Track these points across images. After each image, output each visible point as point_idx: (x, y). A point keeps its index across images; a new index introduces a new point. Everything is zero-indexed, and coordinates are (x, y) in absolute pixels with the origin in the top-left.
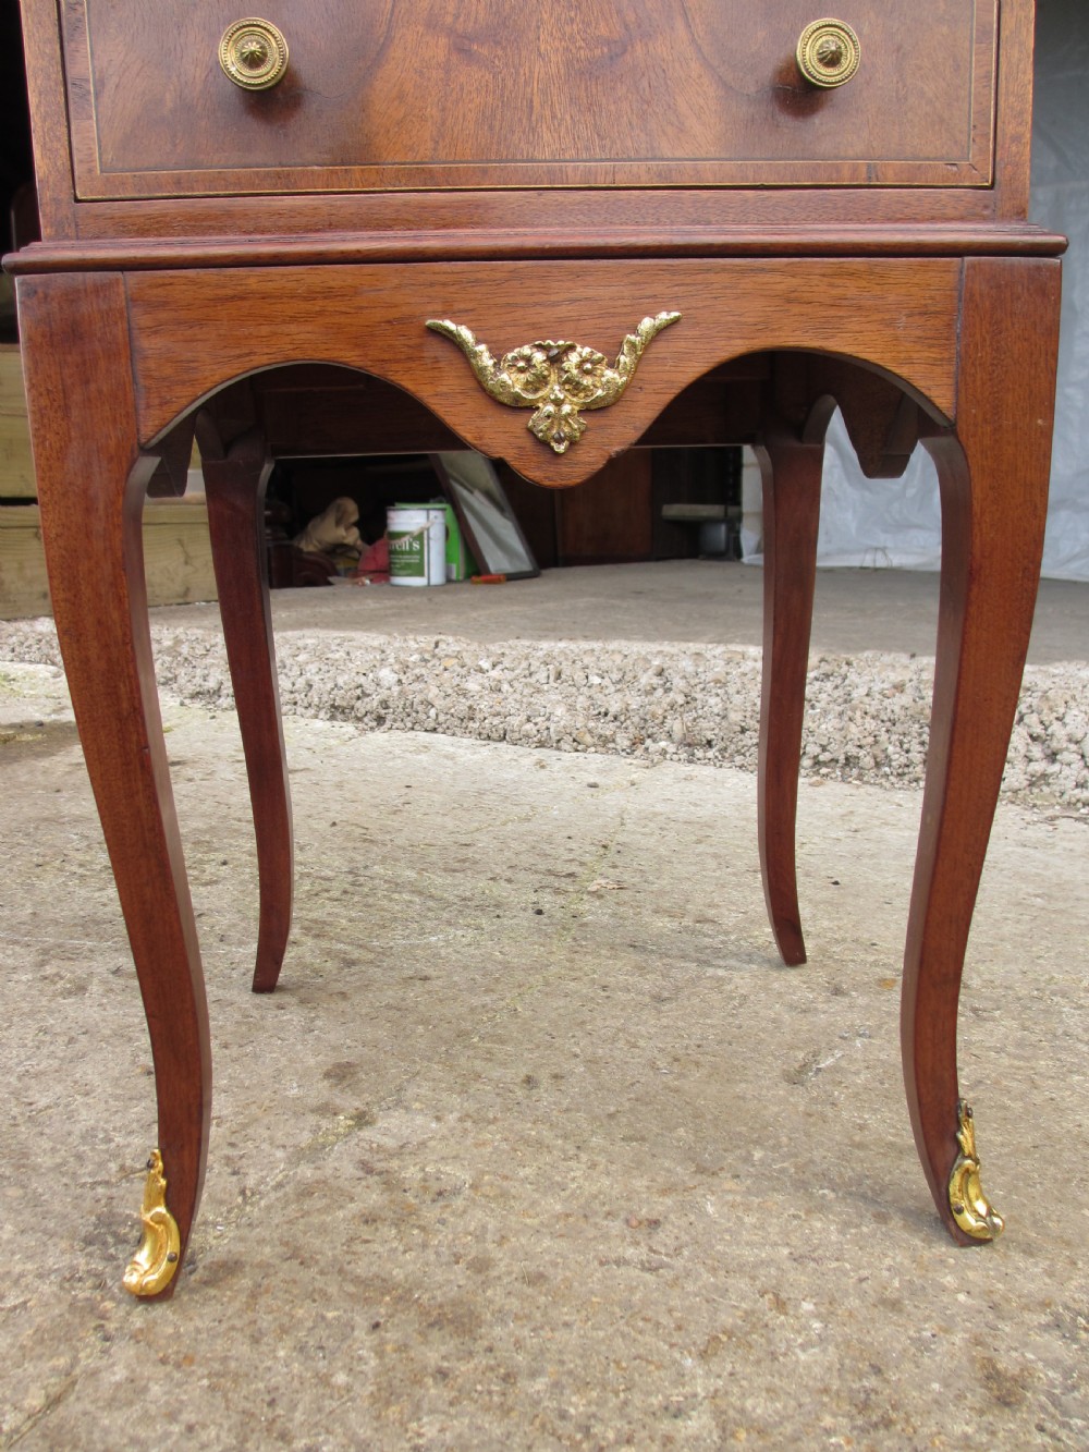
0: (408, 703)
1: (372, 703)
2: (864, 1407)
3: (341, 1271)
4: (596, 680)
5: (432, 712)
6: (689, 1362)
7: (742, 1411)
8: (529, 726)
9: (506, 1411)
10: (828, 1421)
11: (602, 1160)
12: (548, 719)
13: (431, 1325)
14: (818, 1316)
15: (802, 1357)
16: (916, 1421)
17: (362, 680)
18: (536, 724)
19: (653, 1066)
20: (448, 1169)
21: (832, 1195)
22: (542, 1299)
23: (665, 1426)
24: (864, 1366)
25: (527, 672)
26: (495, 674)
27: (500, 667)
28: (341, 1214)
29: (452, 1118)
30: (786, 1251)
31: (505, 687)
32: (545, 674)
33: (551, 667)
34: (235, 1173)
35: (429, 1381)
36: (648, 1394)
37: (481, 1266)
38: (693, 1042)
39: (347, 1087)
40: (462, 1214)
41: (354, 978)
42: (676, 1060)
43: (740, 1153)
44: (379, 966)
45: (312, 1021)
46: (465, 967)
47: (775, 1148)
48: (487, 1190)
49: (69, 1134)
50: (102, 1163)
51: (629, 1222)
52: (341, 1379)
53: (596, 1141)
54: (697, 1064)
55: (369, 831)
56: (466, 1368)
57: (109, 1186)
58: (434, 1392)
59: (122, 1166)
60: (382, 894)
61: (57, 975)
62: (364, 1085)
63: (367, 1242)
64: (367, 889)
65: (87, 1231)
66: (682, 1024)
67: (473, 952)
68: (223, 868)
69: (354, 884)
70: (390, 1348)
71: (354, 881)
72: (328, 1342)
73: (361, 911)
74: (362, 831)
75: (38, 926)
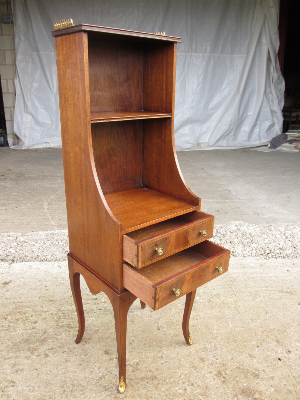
0: (21, 257)
1: (11, 257)
2: (194, 367)
3: (137, 379)
4: (60, 243)
5: (28, 258)
6: (177, 371)
7: (185, 373)
8: (52, 258)
9: (167, 384)
10: (192, 370)
11: (149, 351)
12: (56, 255)
13: (153, 379)
14: (184, 360)
15: (186, 365)
16: (198, 366)
17: (5, 252)
18: (53, 257)
19: (141, 334)
20: (134, 360)
21: (175, 345)
22: (160, 371)
23: (180, 378)
24: (191, 363)
25: (44, 243)
26: (37, 245)
27: (37, 243)
28: (129, 372)
30: (176, 354)
31: (41, 248)
32: (49, 244)
33: (49, 241)
34: (111, 373)
35: (158, 385)
36: (177, 376)
37: (150, 371)
38: (143, 328)
39: (110, 354)
40: (142, 365)
41: (87, 335)
42: (143, 332)
43: (162, 343)
44: (88, 331)
45: (91, 345)
46: (101, 326)
47: (165, 341)
48: (142, 361)
49: (82, 379)
50: (93, 381)
51: (159, 358)
52: (150, 389)
53: (146, 349)
54: (146, 331)
55: (49, 298)
56: (160, 382)
57: (98, 383)
58: (160, 386)
59: (96, 380)
60: (71, 314)
61: (39, 354)
62: (112, 353)
63: (136, 374)
64: (67, 314)
65: (103, 389)
66: (139, 325)
67: (98, 322)
68: (33, 317)
69: (63, 314)
70: (151, 384)
71: (62, 313)
72: (145, 387)
73: (72, 320)
74: (47, 298)
75: (18, 345)
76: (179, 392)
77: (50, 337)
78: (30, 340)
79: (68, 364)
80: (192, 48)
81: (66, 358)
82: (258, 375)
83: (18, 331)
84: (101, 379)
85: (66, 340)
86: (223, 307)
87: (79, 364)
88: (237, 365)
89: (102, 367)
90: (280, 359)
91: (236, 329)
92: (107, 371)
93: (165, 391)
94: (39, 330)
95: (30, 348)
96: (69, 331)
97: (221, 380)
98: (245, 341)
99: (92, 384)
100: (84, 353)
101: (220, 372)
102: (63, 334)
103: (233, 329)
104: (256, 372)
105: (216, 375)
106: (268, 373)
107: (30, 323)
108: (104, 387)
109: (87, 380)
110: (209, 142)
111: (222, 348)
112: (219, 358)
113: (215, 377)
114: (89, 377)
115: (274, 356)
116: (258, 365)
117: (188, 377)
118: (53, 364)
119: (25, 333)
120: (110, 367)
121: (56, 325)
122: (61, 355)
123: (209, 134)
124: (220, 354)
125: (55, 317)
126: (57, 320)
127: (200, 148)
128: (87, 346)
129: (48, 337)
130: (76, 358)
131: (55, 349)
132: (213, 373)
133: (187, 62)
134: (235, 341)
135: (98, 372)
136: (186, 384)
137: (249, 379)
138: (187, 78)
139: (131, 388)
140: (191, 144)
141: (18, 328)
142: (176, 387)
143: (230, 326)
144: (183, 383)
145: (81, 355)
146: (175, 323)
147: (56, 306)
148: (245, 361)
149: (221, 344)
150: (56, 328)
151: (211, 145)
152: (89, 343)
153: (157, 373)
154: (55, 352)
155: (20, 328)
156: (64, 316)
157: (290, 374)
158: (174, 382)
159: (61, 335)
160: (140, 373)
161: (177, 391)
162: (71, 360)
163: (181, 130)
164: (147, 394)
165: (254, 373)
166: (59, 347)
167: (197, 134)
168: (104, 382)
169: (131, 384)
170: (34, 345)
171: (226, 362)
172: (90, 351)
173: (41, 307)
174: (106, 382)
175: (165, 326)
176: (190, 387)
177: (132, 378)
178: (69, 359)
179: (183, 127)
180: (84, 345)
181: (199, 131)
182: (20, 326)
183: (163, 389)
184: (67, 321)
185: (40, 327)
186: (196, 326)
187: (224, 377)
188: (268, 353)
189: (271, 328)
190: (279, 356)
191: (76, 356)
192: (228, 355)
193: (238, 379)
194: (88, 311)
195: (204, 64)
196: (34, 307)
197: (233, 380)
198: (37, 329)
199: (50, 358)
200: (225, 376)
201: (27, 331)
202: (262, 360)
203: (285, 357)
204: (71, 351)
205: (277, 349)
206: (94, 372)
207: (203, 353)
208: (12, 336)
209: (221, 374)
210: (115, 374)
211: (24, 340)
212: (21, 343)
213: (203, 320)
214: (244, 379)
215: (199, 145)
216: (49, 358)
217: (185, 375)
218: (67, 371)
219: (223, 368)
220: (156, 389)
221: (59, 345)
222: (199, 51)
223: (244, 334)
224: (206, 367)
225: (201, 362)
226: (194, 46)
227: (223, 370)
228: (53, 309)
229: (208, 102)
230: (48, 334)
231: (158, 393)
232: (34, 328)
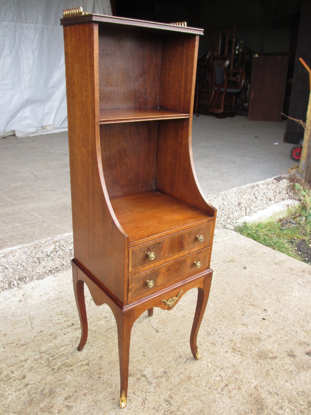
2: (212, 353)
3: (176, 386)
6: (202, 362)
9: (203, 378)
10: (213, 356)
13: (189, 380)
15: (205, 354)
16: (215, 351)
19: (146, 343)
20: (160, 370)
23: (209, 367)
28: (165, 383)
29: (148, 366)
35: (197, 382)
36: (205, 367)
37: (181, 373)
38: (142, 336)
39: (133, 375)
40: (170, 372)
41: (94, 366)
42: (146, 340)
43: (171, 344)
44: (92, 361)
45: (108, 374)
46: (100, 350)
47: (171, 340)
48: (167, 368)
49: (127, 412)
50: (138, 408)
51: (179, 358)
52: (194, 390)
53: (162, 355)
54: (148, 338)
55: (16, 343)
56: (196, 379)
57: (144, 408)
58: (199, 382)
59: (140, 406)
60: (58, 351)
61: (59, 410)
62: (134, 373)
63: (171, 382)
64: (53, 353)
65: (155, 411)
66: (137, 335)
67: (95, 348)
68: (15, 373)
69: (49, 354)
70: (191, 384)
71: (47, 354)
72: (188, 390)
73: (64, 357)
74: (14, 344)
75: (24, 412)
76: (218, 381)
77: (55, 386)
78: (34, 399)
79: (100, 405)
80: (21, 17)
81: (93, 400)
82: (260, 338)
83: (10, 396)
84: (145, 403)
85: (77, 381)
86: (193, 291)
87: (112, 399)
88: (241, 336)
89: (136, 391)
90: (264, 319)
91: (217, 306)
92: (143, 393)
93: (207, 385)
94: (35, 384)
95: (42, 408)
96: (72, 370)
97: (239, 355)
98: (231, 314)
99: (140, 412)
100: (106, 385)
101: (234, 348)
102: (68, 376)
103: (215, 307)
104: (257, 336)
105: (232, 352)
106: (265, 333)
107: (17, 381)
108: (154, 409)
109: (132, 410)
110: (54, 125)
111: (220, 327)
112: (224, 336)
113: (233, 354)
114: (132, 407)
115: (259, 318)
116: (254, 330)
117: (214, 364)
118: (84, 412)
119: (21, 395)
120: (143, 387)
121: (50, 370)
122: (85, 398)
123: (53, 115)
124: (222, 333)
125: (43, 362)
126: (48, 363)
127: (47, 131)
128: (105, 377)
129: (53, 386)
130: (103, 395)
131: (73, 395)
132: (229, 352)
133: (17, 34)
134: (224, 317)
135: (137, 398)
136: (218, 370)
137: (256, 344)
138: (20, 53)
139: (178, 396)
140: (35, 128)
141: (7, 393)
142: (212, 377)
143: (211, 305)
144: (214, 371)
145: (105, 389)
146: (167, 320)
147: (33, 349)
148: (244, 331)
149: (217, 324)
150: (54, 373)
151: (57, 127)
152: (103, 373)
153: (188, 373)
154: (75, 399)
155: (9, 392)
156: (52, 356)
157: (278, 328)
158: (207, 374)
159: (65, 378)
160: (174, 380)
161: (215, 380)
162: (100, 400)
163: (21, 112)
164: (195, 395)
165: (256, 338)
166: (76, 392)
167: (40, 115)
168: (150, 404)
169: (175, 393)
170: (45, 403)
171: (231, 338)
172: (111, 381)
173: (15, 357)
174: (151, 403)
175: (161, 326)
176: (222, 372)
177: (171, 387)
178: (98, 399)
179: (22, 110)
180: (101, 378)
181: (41, 112)
182: (7, 390)
183: (204, 384)
184: (60, 360)
185: (34, 380)
186: (186, 316)
187: (239, 351)
188: (254, 317)
189: (241, 296)
190: (262, 317)
191: (101, 392)
192: (228, 331)
193: (249, 348)
194: (74, 341)
195: (37, 36)
196: (6, 360)
197: (247, 351)
198: (32, 384)
199: (76, 408)
200: (239, 349)
201: (21, 392)
202: (254, 325)
203: (266, 316)
204: (92, 390)
205: (256, 312)
206: (133, 400)
207: (209, 338)
208: (7, 406)
209: (236, 350)
210: (153, 391)
211: (26, 403)
212: (26, 408)
213: (186, 308)
214: (253, 346)
215: (43, 128)
216: (74, 409)
217: (211, 362)
218: (105, 412)
219: (232, 344)
220: (198, 386)
221: (73, 389)
222: (30, 21)
223: (226, 308)
224: (221, 349)
225: (214, 346)
226: (23, 15)
227: (234, 345)
228: (32, 353)
229: (47, 80)
230: (51, 384)
231: (202, 389)
232: (27, 385)
